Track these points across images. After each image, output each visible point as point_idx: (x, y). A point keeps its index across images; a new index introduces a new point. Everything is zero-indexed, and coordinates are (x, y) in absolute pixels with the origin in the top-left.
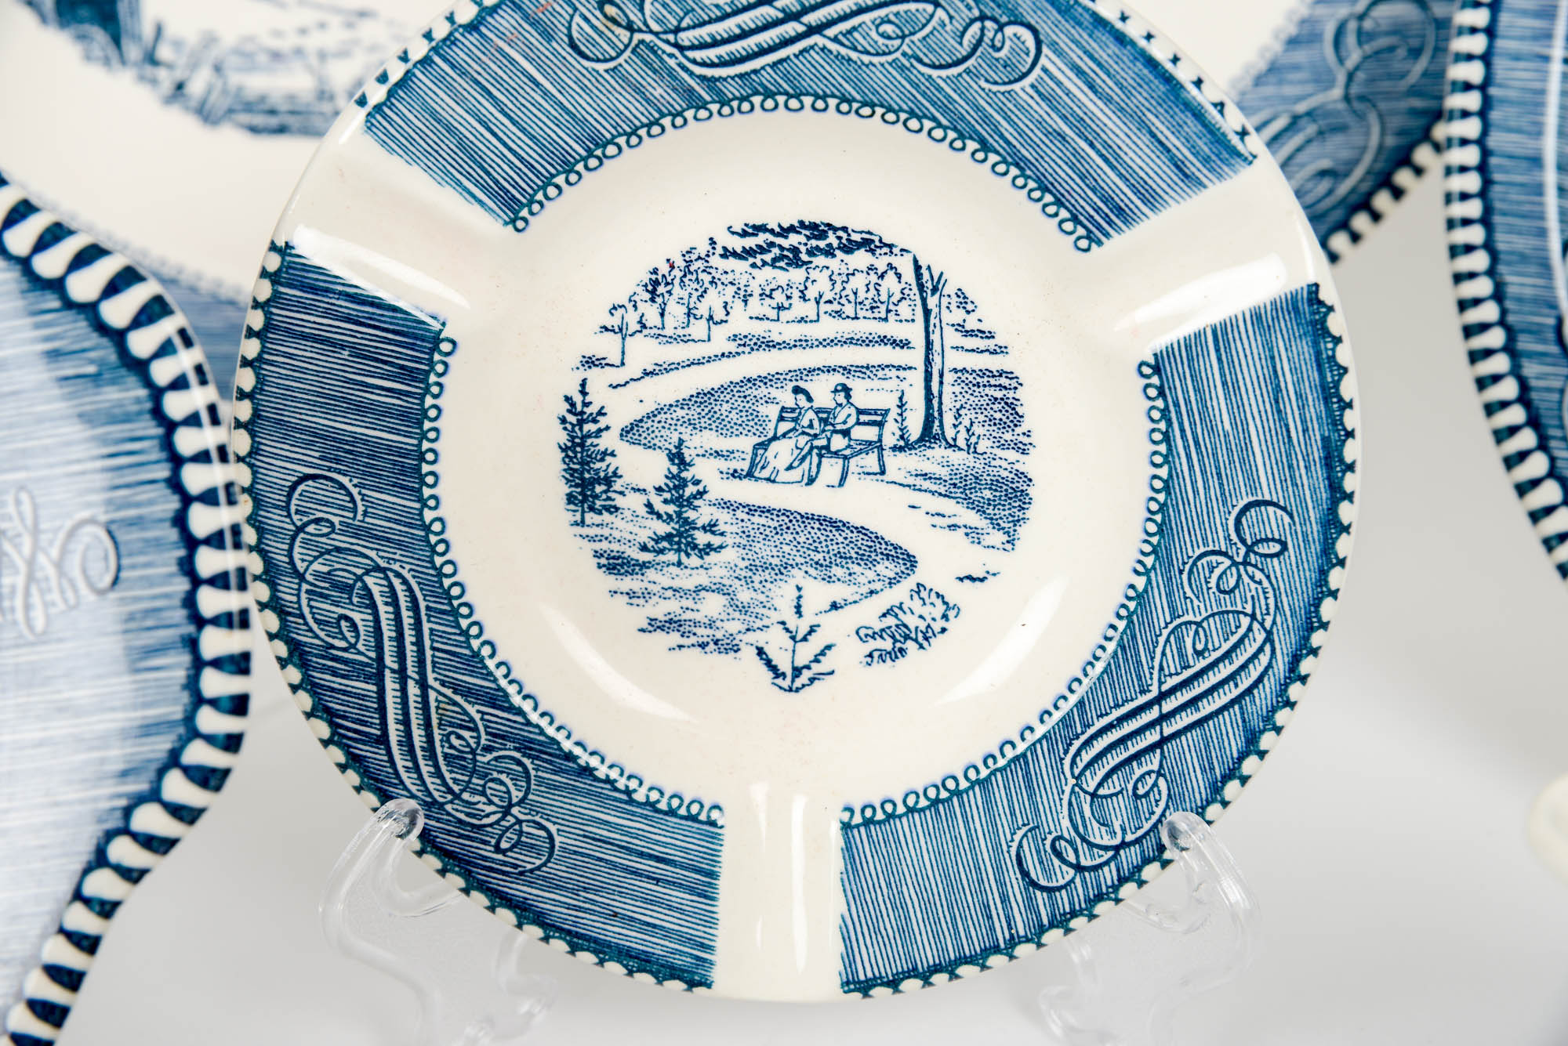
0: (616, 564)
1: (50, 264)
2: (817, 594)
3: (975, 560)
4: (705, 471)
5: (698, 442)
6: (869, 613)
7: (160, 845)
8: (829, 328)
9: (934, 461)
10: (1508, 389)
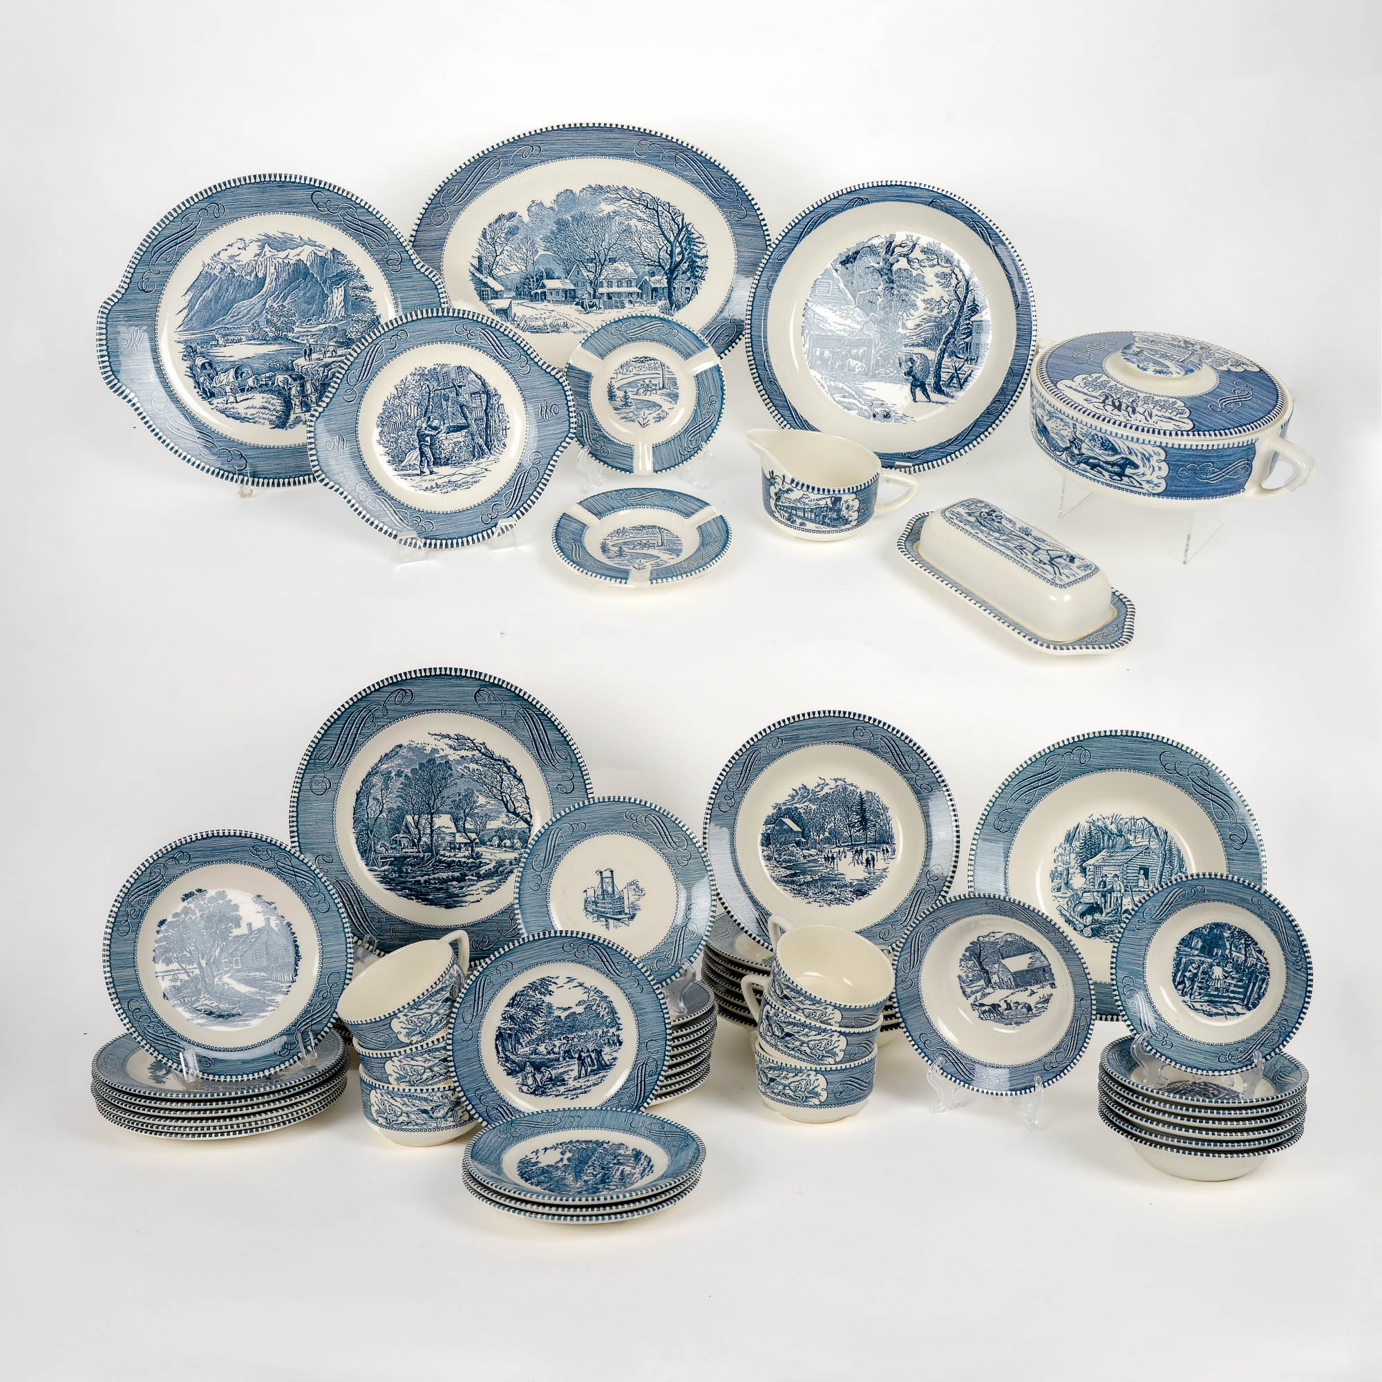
0: (616, 409)
1: (548, 370)
2: (647, 412)
3: (671, 406)
4: (629, 394)
5: (628, 390)
6: (655, 415)
7: (565, 448)
8: (648, 372)
9: (664, 391)
10: (756, 375)
